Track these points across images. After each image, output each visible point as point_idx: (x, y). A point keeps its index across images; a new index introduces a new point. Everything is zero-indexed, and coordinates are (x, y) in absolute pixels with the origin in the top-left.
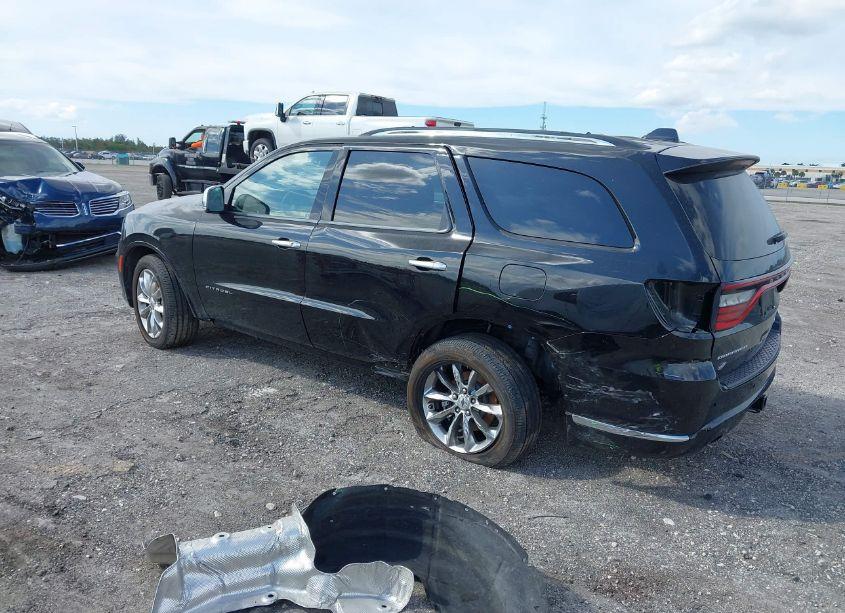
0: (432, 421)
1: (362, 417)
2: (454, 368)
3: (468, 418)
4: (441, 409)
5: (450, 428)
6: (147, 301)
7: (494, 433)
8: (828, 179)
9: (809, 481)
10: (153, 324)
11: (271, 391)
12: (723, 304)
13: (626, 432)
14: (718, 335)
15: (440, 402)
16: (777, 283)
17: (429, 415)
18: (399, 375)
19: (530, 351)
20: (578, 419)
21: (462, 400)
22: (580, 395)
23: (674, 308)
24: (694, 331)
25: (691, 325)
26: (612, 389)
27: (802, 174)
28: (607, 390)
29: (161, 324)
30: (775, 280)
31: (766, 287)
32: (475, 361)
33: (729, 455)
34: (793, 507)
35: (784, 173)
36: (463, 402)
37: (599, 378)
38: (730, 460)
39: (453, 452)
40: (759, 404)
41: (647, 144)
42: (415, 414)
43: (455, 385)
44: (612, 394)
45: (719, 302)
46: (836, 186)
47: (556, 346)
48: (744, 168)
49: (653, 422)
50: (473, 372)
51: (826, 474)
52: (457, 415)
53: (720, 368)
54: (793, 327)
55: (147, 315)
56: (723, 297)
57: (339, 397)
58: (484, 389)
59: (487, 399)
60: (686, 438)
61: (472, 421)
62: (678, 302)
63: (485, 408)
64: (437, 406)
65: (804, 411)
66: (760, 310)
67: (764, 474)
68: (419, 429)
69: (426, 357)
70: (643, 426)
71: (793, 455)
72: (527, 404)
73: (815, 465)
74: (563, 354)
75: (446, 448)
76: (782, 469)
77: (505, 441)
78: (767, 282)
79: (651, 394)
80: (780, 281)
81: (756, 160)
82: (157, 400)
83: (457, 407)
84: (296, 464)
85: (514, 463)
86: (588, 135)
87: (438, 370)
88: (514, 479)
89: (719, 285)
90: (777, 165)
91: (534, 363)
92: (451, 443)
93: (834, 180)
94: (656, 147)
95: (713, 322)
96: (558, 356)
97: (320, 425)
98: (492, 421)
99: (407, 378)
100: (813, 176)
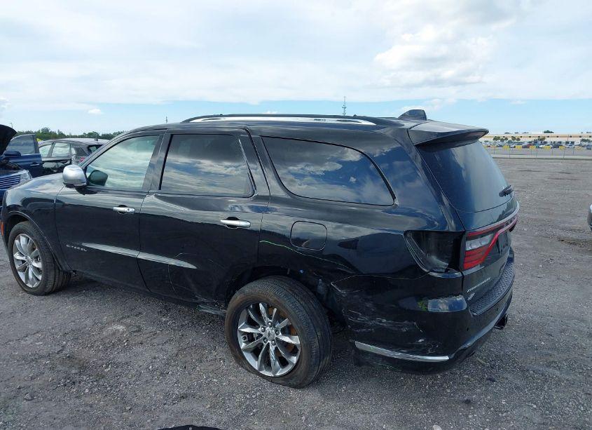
0: (246, 350)
1: (191, 348)
2: (261, 305)
3: (274, 347)
4: (253, 340)
5: (260, 356)
6: (23, 258)
7: (294, 359)
8: (536, 142)
9: (546, 381)
10: (30, 276)
11: (121, 328)
12: (469, 248)
13: (397, 355)
14: (467, 273)
15: (252, 334)
16: (509, 226)
17: (243, 345)
18: (219, 313)
19: (321, 288)
20: (361, 345)
21: (269, 332)
22: (360, 326)
23: (429, 252)
24: (447, 271)
25: (444, 264)
26: (384, 321)
27: (518, 139)
28: (381, 322)
29: (40, 277)
30: (507, 224)
31: (501, 231)
32: (275, 300)
33: (482, 362)
34: (535, 406)
35: (506, 139)
36: (269, 334)
37: (373, 312)
38: (483, 365)
39: (263, 376)
40: (502, 322)
41: (401, 122)
42: (232, 345)
43: (262, 320)
44: (385, 325)
45: (465, 247)
46: (541, 146)
47: (338, 286)
48: (477, 138)
49: (420, 346)
50: (275, 310)
51: (557, 373)
52: (265, 344)
53: (469, 299)
54: (522, 249)
55: (25, 269)
56: (468, 243)
57: (174, 330)
58: (285, 322)
59: (288, 331)
60: (447, 358)
61: (276, 348)
62: (433, 247)
63: (287, 339)
64: (250, 337)
65: (537, 319)
66: (497, 250)
67: (509, 376)
68: (236, 357)
69: (238, 298)
70: (411, 350)
71: (531, 358)
72: (319, 334)
73: (548, 366)
74: (343, 292)
75: (257, 373)
76: (523, 371)
77: (303, 366)
78: (501, 227)
79: (415, 323)
80: (511, 225)
81: (486, 132)
82: (23, 342)
83: (265, 338)
84: (129, 396)
85: (312, 382)
86: (355, 117)
87: (248, 308)
88: (311, 397)
89: (464, 233)
90: (501, 134)
91: (325, 298)
92: (261, 369)
93: (539, 142)
94: (407, 124)
95: (461, 263)
96: (341, 295)
97: (155, 358)
98: (293, 350)
99: (225, 314)
100: (526, 140)
